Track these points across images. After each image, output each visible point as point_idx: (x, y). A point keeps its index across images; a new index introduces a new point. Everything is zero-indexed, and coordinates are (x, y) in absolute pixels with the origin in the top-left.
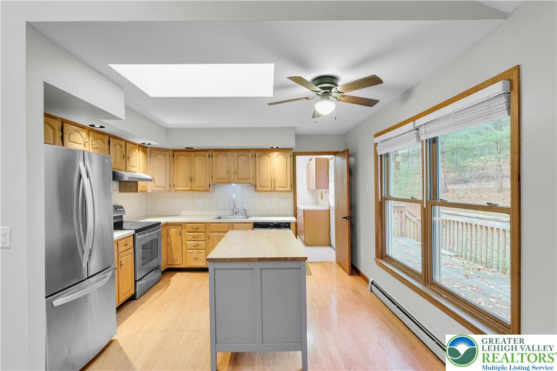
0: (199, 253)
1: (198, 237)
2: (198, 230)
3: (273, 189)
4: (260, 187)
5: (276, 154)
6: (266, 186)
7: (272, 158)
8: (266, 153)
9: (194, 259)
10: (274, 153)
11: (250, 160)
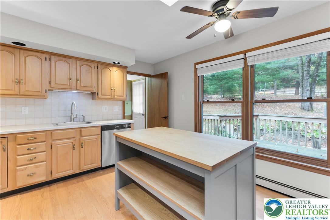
0: (37, 167)
1: (35, 148)
2: (35, 140)
3: (112, 97)
4: (102, 95)
5: (115, 69)
6: (107, 94)
7: (112, 72)
8: (108, 67)
9: (28, 176)
10: (114, 67)
11: (93, 71)
